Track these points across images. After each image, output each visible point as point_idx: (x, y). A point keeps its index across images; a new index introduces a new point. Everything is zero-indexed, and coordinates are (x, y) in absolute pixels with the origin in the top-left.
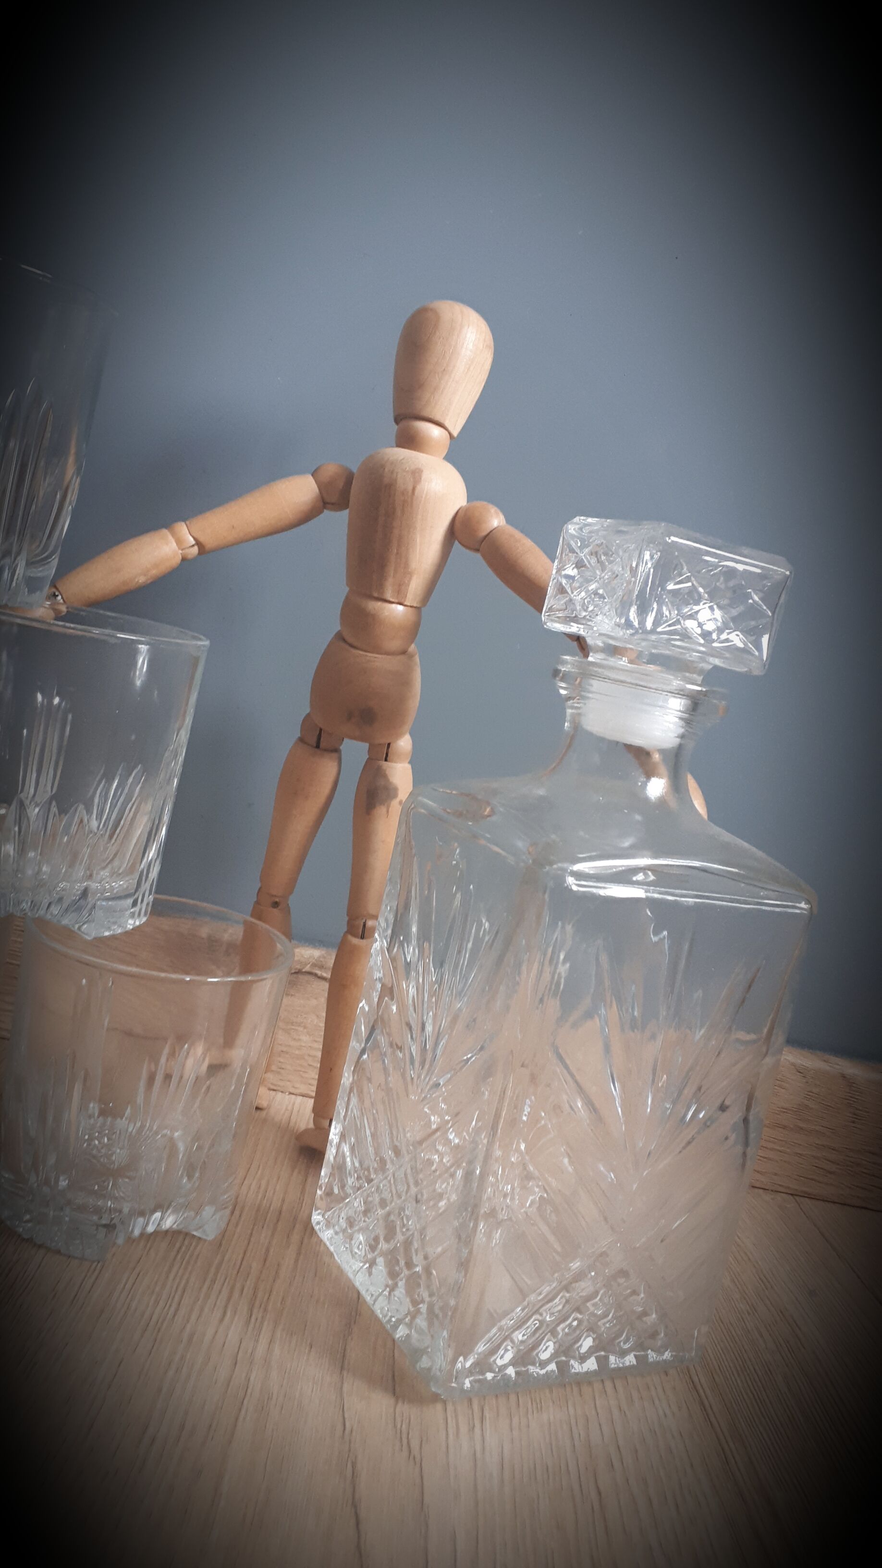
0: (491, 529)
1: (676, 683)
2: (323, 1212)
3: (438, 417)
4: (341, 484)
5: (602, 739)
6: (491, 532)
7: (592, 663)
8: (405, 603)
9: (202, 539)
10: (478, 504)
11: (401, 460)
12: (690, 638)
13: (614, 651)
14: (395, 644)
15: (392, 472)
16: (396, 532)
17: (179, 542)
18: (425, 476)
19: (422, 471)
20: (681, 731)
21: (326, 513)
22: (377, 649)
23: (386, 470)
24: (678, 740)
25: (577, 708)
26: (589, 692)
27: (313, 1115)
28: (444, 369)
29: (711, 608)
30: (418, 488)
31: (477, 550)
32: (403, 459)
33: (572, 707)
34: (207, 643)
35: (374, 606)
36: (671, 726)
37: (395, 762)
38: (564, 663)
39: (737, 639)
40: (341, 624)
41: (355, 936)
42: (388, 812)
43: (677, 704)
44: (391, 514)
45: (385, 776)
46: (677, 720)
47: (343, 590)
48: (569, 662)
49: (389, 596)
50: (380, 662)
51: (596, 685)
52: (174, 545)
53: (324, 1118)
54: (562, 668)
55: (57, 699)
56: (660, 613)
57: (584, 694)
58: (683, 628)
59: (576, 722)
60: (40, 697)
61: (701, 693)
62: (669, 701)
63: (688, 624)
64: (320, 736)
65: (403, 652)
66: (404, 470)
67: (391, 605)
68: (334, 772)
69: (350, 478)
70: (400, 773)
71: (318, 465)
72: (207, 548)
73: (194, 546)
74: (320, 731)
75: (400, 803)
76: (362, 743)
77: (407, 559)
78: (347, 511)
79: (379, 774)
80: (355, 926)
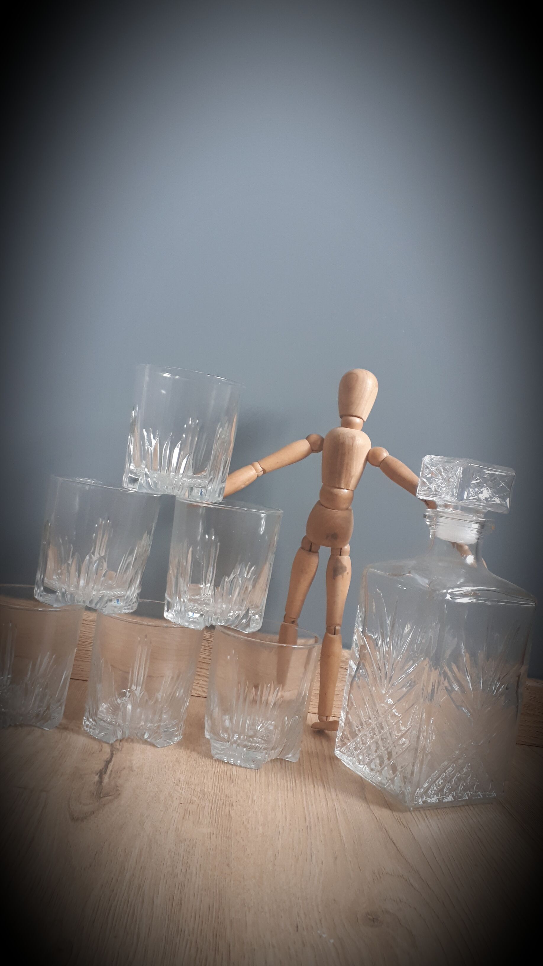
1: (474, 518)
3: (359, 415)
4: (319, 443)
5: (446, 541)
6: (384, 459)
7: (440, 512)
8: (350, 489)
9: (265, 468)
10: (378, 448)
12: (481, 501)
13: (446, 506)
14: (345, 506)
15: (343, 438)
16: (346, 461)
17: (256, 470)
18: (357, 438)
20: (477, 536)
21: (313, 454)
22: (338, 509)
23: (341, 437)
24: (477, 540)
25: (435, 529)
26: (440, 523)
27: (318, 717)
29: (487, 489)
31: (379, 466)
32: (347, 432)
33: (433, 529)
34: (282, 512)
35: (336, 491)
36: (474, 535)
37: (345, 556)
38: (428, 512)
39: (498, 500)
40: (320, 498)
41: (331, 634)
42: (343, 578)
43: (476, 526)
44: (343, 455)
45: (341, 563)
46: (476, 532)
47: (320, 484)
48: (429, 512)
49: (342, 486)
50: (339, 513)
51: (441, 520)
52: (254, 471)
53: (324, 715)
54: (427, 514)
55: (213, 537)
56: (469, 492)
57: (438, 524)
58: (478, 497)
59: (434, 535)
60: (207, 536)
61: (485, 522)
62: (471, 525)
63: (480, 496)
64: (311, 546)
65: (347, 509)
66: (348, 437)
67: (343, 490)
68: (317, 562)
69: (322, 440)
70: (346, 560)
71: (309, 436)
72: (267, 472)
73: (262, 471)
74: (312, 544)
75: (348, 573)
76: (330, 548)
77: (350, 472)
78: (321, 453)
79: (338, 561)
80: (331, 629)
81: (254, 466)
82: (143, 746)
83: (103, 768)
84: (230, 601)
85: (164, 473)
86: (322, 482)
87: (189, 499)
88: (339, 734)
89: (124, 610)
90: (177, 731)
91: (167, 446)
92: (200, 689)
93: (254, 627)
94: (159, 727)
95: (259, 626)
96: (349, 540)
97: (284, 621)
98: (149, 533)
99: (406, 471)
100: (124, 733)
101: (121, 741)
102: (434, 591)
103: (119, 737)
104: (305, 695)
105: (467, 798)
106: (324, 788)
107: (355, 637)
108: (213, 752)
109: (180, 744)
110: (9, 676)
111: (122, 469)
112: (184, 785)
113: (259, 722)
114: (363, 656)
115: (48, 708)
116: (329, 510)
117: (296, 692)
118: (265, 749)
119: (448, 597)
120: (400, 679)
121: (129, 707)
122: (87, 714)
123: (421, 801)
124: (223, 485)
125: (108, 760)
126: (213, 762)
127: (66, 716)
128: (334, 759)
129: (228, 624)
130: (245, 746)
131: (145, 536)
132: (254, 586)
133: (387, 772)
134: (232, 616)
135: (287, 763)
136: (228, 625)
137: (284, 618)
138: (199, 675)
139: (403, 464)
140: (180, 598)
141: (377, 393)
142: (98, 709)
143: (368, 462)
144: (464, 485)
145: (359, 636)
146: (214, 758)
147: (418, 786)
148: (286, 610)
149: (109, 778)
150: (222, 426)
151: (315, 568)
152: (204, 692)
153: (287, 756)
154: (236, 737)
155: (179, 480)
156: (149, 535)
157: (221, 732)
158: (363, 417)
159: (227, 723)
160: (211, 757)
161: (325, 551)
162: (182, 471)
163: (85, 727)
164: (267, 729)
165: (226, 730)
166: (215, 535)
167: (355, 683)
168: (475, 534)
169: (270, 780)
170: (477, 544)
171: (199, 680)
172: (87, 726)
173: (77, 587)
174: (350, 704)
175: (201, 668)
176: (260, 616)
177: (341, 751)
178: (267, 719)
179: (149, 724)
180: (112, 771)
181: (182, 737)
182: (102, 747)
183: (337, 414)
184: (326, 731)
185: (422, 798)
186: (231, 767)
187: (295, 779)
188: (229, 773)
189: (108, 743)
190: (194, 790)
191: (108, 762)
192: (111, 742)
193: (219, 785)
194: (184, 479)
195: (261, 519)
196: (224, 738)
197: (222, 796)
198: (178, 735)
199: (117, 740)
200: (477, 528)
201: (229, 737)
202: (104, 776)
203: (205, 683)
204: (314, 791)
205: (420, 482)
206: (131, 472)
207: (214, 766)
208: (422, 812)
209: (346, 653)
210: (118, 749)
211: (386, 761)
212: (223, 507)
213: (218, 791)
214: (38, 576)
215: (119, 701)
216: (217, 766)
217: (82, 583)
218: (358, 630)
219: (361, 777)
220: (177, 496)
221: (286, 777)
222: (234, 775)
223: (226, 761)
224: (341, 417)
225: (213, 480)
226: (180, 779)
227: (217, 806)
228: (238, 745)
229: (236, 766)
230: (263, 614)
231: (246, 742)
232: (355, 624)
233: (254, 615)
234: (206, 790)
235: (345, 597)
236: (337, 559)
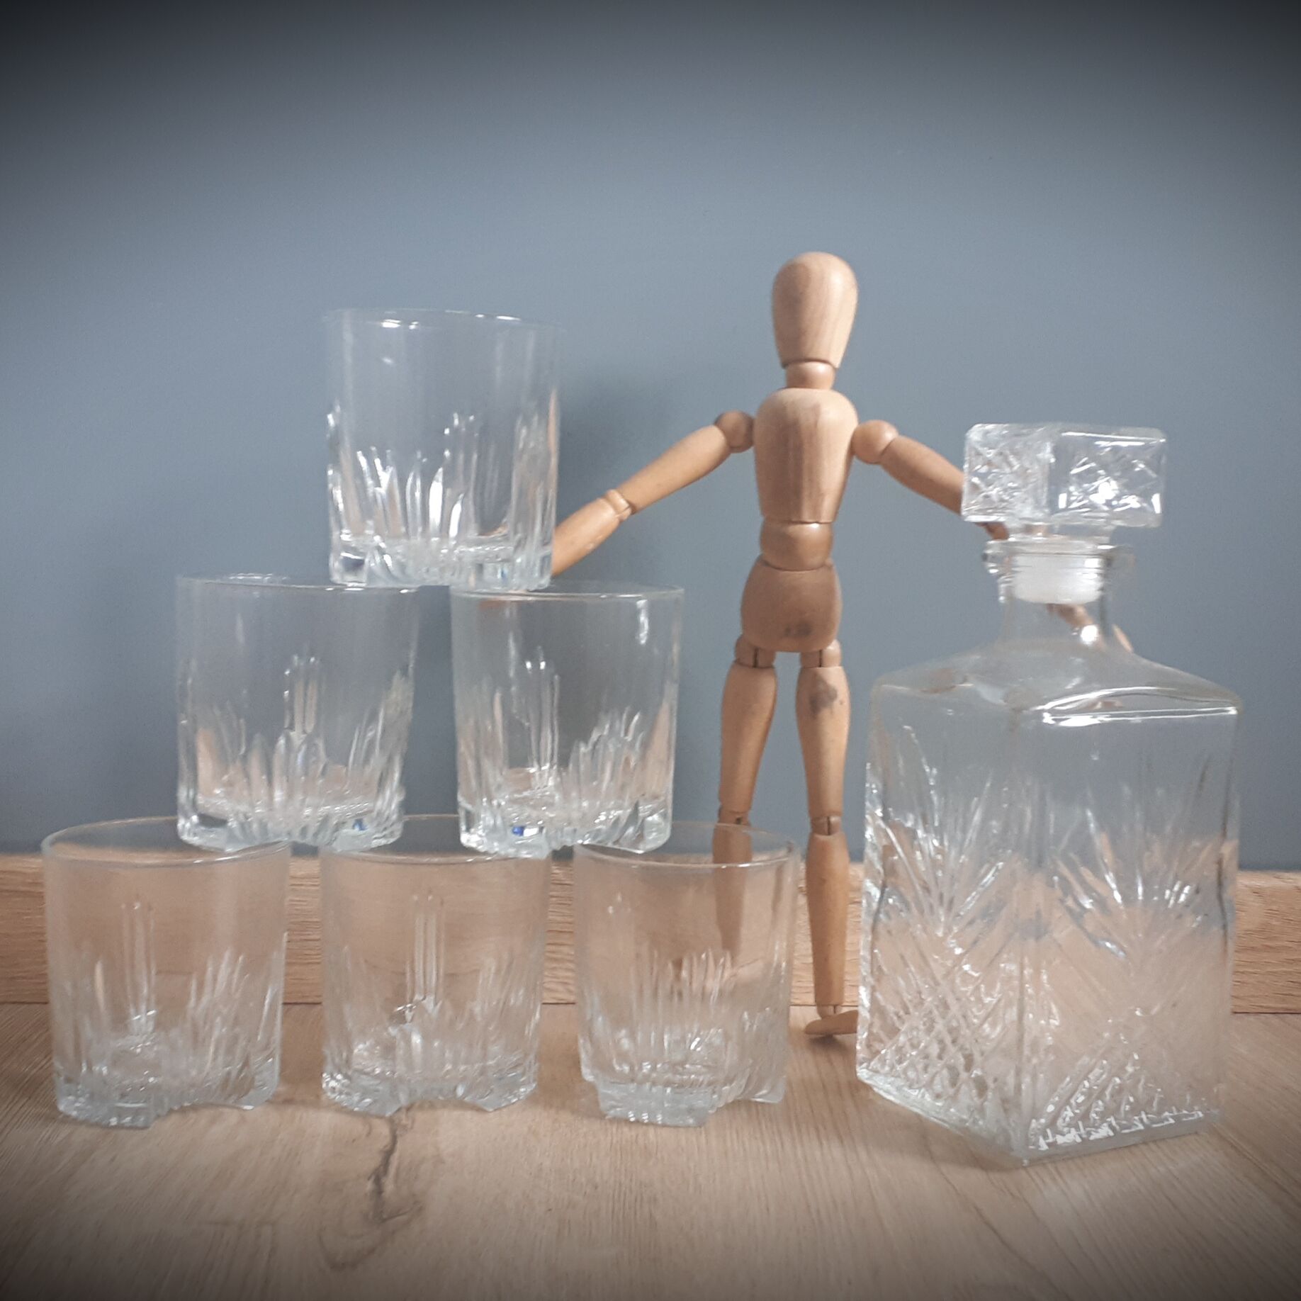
0: (887, 443)
1: (1089, 547)
3: (823, 357)
4: (743, 429)
5: (1036, 605)
6: (890, 444)
7: (1015, 543)
8: (822, 521)
9: (634, 501)
10: (872, 423)
11: (800, 399)
12: (1097, 508)
13: (1029, 529)
14: (815, 560)
15: (794, 412)
16: (806, 462)
17: (615, 507)
18: (824, 409)
19: (820, 405)
20: (1099, 585)
21: (733, 455)
23: (788, 411)
24: (1099, 593)
25: (1009, 582)
26: (1018, 567)
29: (1109, 481)
30: (820, 420)
31: (877, 463)
33: (1005, 582)
34: (681, 590)
35: (794, 529)
36: (1093, 583)
37: (827, 667)
38: (990, 547)
39: (1133, 502)
41: (823, 833)
42: (832, 714)
43: (1094, 563)
44: (799, 449)
45: (824, 682)
46: (1096, 576)
48: (994, 547)
49: (806, 517)
50: (806, 579)
51: (1020, 560)
52: (612, 511)
53: (828, 1005)
54: (989, 552)
55: (543, 665)
56: (1070, 494)
57: (1013, 569)
58: (1090, 501)
59: (1009, 594)
61: (1111, 550)
62: (1084, 562)
63: (1093, 498)
64: (756, 656)
65: (823, 565)
67: (808, 526)
68: (773, 688)
69: (750, 424)
70: (835, 676)
71: (720, 417)
72: (638, 508)
73: (627, 508)
74: (757, 651)
75: (841, 703)
76: (798, 655)
77: (818, 483)
79: (818, 680)
80: (820, 824)
81: (608, 500)
82: (456, 1113)
83: (380, 1166)
85: (417, 540)
87: (478, 591)
88: (862, 1035)
89: (375, 841)
90: (523, 1074)
91: (414, 482)
92: (560, 988)
93: (655, 840)
94: (483, 1072)
95: (665, 837)
97: (719, 822)
98: (405, 672)
99: (936, 464)
101: (409, 1109)
102: (1018, 710)
104: (779, 966)
105: (1141, 1127)
106: (842, 1143)
107: (869, 833)
109: (532, 1100)
110: (151, 1013)
111: (324, 547)
112: (551, 1176)
113: (692, 1033)
114: (890, 871)
115: (246, 1064)
116: (782, 572)
118: (710, 1084)
119: (1048, 719)
120: (971, 903)
121: (416, 1039)
122: (329, 1067)
123: (1043, 1146)
124: (548, 550)
125: (388, 1148)
126: (605, 1125)
127: (285, 1076)
128: (859, 1089)
129: (599, 839)
130: (668, 1084)
131: (397, 679)
133: (968, 1095)
135: (760, 1108)
136: (600, 842)
137: (719, 814)
138: (556, 960)
140: (490, 801)
142: (350, 1051)
144: (1057, 478)
145: (877, 829)
146: (607, 1117)
147: (1036, 1113)
148: (721, 799)
149: (396, 1181)
150: (527, 422)
151: (771, 700)
152: (570, 992)
153: (761, 1093)
154: (647, 1067)
155: (451, 551)
158: (832, 362)
159: (626, 1044)
160: (602, 1116)
161: (787, 663)
162: (453, 531)
163: (329, 1094)
164: (709, 1045)
165: (623, 1057)
166: (546, 659)
167: (880, 928)
168: (1095, 580)
169: (729, 1144)
170: (1102, 600)
171: (554, 969)
172: (333, 1089)
173: (270, 803)
174: (877, 971)
175: (558, 945)
176: (664, 816)
177: (870, 1068)
179: (462, 1068)
180: (398, 1169)
181: (534, 1085)
182: (370, 1125)
183: (776, 362)
184: (838, 1037)
185: (1046, 1137)
186: (644, 1127)
187: (781, 1139)
188: (641, 1140)
189: (381, 1117)
190: (574, 1181)
191: (388, 1153)
192: (388, 1114)
193: (623, 1166)
194: (463, 548)
195: (636, 612)
197: (633, 1185)
199: (399, 1110)
200: (1098, 566)
201: (632, 1069)
202: (383, 1180)
203: (569, 974)
204: (822, 1151)
205: (966, 485)
206: (347, 548)
207: (609, 1132)
208: (1050, 1167)
210: (405, 1126)
211: (964, 1075)
212: (553, 597)
213: (623, 1178)
214: (183, 794)
215: (393, 1031)
216: (614, 1131)
217: (279, 795)
218: (873, 815)
219: (918, 1116)
220: (452, 587)
221: (762, 1133)
222: (653, 1142)
224: (785, 365)
225: (523, 542)
226: (541, 1164)
227: (624, 1205)
228: (654, 1084)
229: (654, 1125)
230: (670, 811)
231: (669, 1076)
232: (868, 804)
233: (651, 815)
234: (598, 1179)
235: (842, 754)
236: (816, 675)
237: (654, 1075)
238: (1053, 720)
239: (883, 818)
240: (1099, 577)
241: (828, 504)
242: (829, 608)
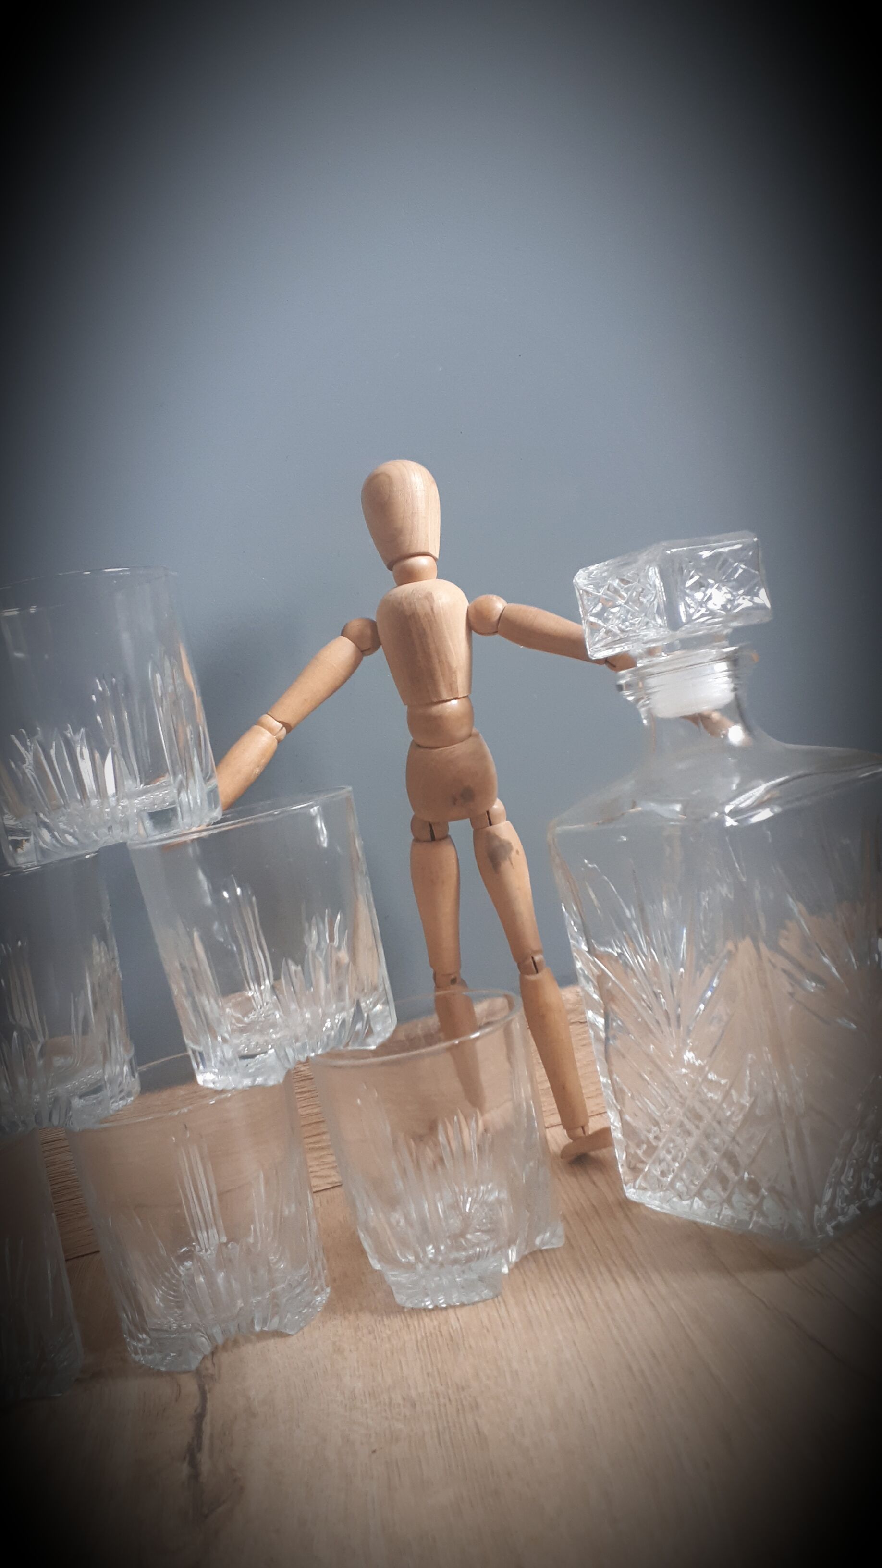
0: (499, 613)
2: (632, 1184)
3: (423, 550)
4: (369, 632)
6: (502, 612)
7: (643, 668)
8: (459, 696)
9: (286, 721)
10: (482, 598)
11: (412, 592)
12: (715, 614)
13: (652, 652)
14: (463, 732)
15: (410, 604)
16: (432, 646)
17: (270, 730)
18: (435, 596)
19: (432, 593)
20: (732, 686)
21: (365, 658)
22: (453, 741)
23: (404, 605)
24: (734, 693)
25: (648, 704)
26: (650, 689)
27: (565, 1131)
28: (412, 513)
29: (718, 588)
30: (435, 606)
31: (497, 632)
32: (413, 591)
33: (644, 706)
34: (350, 788)
35: (436, 709)
36: (725, 686)
37: (499, 823)
38: (623, 677)
39: (744, 601)
40: (413, 736)
41: (532, 973)
42: (512, 864)
43: (723, 666)
44: (423, 635)
45: (496, 837)
46: (727, 679)
47: (402, 710)
48: (625, 676)
49: (445, 697)
50: (459, 749)
51: (653, 681)
52: (268, 734)
53: (576, 1128)
54: (622, 682)
55: (239, 891)
56: (688, 606)
58: (708, 609)
59: (651, 716)
60: (226, 894)
61: (734, 651)
62: (713, 669)
63: (710, 605)
64: (432, 830)
65: (470, 736)
66: (419, 599)
67: (449, 703)
68: (453, 855)
69: (373, 625)
70: (505, 830)
71: (345, 627)
72: (292, 726)
73: (282, 728)
74: (431, 826)
75: (517, 852)
76: (468, 820)
77: (448, 663)
78: (381, 649)
79: (491, 838)
80: (527, 965)
81: (262, 725)
82: (259, 1346)
84: (315, 1000)
85: (79, 806)
86: (405, 705)
87: (151, 839)
92: (333, 1172)
93: (384, 1030)
95: (392, 1024)
96: (496, 792)
97: (437, 988)
99: (549, 621)
100: (211, 1338)
101: (213, 1353)
103: (208, 1349)
106: (637, 1279)
107: (579, 965)
108: (400, 1299)
109: (330, 1308)
112: (366, 1402)
116: (436, 750)
117: (509, 1105)
118: (495, 1251)
125: (199, 1411)
126: (406, 1320)
128: (626, 1204)
129: (331, 1045)
130: (456, 1262)
132: (353, 951)
134: (332, 1028)
135: (546, 1254)
136: (333, 1049)
137: (435, 980)
138: (322, 1148)
139: (541, 610)
140: (214, 1035)
141: (438, 497)
143: (473, 632)
144: (672, 596)
146: (405, 1310)
148: (432, 966)
149: (211, 1457)
150: (159, 667)
151: (455, 866)
154: (431, 1249)
155: (115, 808)
156: (103, 942)
157: (398, 1255)
158: (433, 554)
159: (402, 1226)
160: (400, 1310)
162: (111, 789)
164: (484, 1203)
165: (405, 1244)
166: (240, 886)
168: (726, 683)
169: (529, 1309)
170: (737, 698)
171: (321, 1157)
174: (618, 1093)
175: (319, 1134)
176: (387, 1002)
177: (637, 1187)
178: (476, 1184)
180: (212, 1438)
182: (179, 1385)
184: (593, 1153)
186: (444, 1313)
188: (444, 1329)
189: (189, 1373)
190: (390, 1403)
191: (200, 1417)
192: (194, 1367)
193: (435, 1368)
194: (125, 802)
195: (313, 819)
196: (409, 1263)
197: (450, 1392)
198: (320, 1290)
199: (204, 1357)
200: (726, 669)
201: (417, 1257)
202: (198, 1457)
204: (621, 1294)
205: (585, 628)
207: (412, 1328)
209: (568, 994)
210: (212, 1377)
212: (226, 827)
213: (438, 1385)
216: (417, 1326)
218: (579, 951)
220: (129, 842)
221: (557, 1287)
222: (457, 1329)
223: (431, 1307)
224: (390, 567)
225: (184, 783)
226: (354, 1389)
227: (448, 1422)
228: (442, 1266)
229: (454, 1307)
230: (390, 996)
231: (454, 1255)
232: (571, 941)
233: (375, 1006)
234: (413, 1393)
235: (530, 898)
236: (488, 833)
237: (440, 1258)
238: (735, 821)
239: (589, 952)
240: (731, 679)
241: (461, 680)
242: (486, 771)
